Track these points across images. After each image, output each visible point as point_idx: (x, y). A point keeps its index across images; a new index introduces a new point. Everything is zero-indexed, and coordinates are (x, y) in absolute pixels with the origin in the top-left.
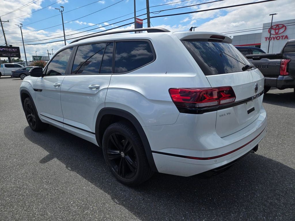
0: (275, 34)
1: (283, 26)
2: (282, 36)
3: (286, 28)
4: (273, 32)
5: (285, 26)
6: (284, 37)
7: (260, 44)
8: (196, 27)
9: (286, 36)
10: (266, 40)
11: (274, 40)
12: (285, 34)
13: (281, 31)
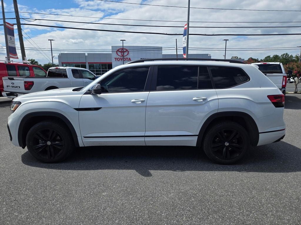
0: (121, 55)
1: (127, 50)
2: (127, 58)
3: (128, 52)
4: (120, 54)
5: (128, 51)
6: (128, 59)
7: (112, 63)
8: (53, 40)
9: (130, 58)
10: (116, 60)
11: (121, 60)
12: (128, 57)
13: (126, 54)
